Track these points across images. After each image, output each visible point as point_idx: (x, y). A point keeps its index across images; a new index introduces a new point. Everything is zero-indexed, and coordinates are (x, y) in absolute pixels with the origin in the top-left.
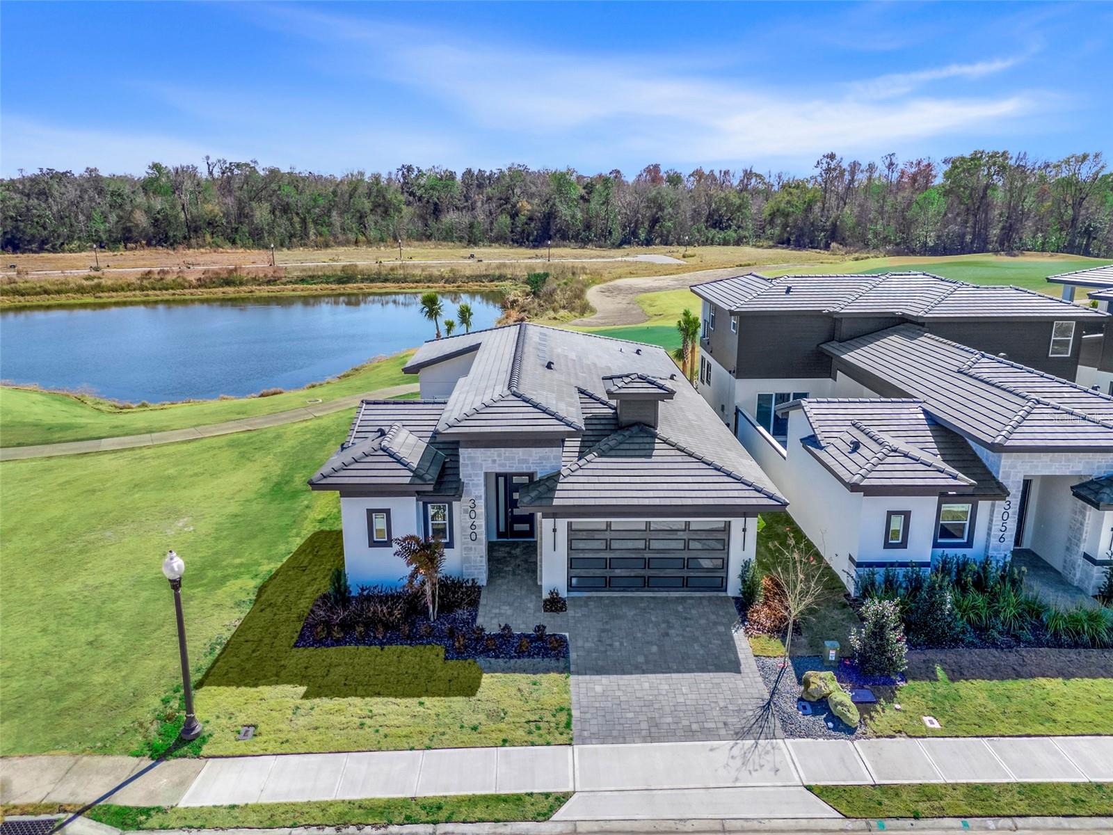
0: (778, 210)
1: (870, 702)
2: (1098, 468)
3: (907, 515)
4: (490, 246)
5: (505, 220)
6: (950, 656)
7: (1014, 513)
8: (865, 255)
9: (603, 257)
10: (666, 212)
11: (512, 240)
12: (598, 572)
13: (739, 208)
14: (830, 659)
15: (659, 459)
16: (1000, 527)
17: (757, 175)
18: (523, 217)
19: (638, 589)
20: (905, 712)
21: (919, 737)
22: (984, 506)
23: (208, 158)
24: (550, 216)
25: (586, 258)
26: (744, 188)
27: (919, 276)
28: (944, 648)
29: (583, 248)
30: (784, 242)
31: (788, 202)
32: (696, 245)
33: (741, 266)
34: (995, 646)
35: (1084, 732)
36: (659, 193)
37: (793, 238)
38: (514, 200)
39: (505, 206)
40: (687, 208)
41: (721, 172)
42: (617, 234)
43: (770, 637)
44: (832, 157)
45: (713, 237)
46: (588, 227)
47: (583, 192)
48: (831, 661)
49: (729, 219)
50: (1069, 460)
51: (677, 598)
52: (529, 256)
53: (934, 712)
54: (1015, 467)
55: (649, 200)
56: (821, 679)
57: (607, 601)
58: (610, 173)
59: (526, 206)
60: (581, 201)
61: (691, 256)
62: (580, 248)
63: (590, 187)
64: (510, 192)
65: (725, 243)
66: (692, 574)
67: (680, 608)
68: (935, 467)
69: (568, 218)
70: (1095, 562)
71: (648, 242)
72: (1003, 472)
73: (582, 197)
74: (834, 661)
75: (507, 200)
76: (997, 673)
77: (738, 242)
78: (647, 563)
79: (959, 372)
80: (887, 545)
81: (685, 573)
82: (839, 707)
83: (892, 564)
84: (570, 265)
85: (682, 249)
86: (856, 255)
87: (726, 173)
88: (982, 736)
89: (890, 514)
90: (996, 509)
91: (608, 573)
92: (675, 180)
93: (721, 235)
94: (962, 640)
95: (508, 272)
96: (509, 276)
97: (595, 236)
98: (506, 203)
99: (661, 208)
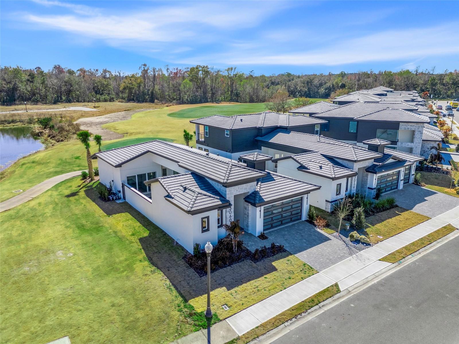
0: (127, 87)
3: (340, 184)
7: (356, 179)
12: (270, 223)
14: (348, 229)
15: (278, 180)
16: (354, 184)
17: (109, 72)
19: (280, 225)
20: (373, 236)
26: (103, 77)
29: (36, 105)
30: (131, 100)
31: (131, 83)
33: (126, 110)
37: (135, 98)
43: (326, 228)
44: (145, 65)
45: (100, 98)
47: (29, 78)
50: (364, 163)
53: (378, 234)
54: (356, 166)
56: (355, 233)
60: (28, 82)
61: (98, 107)
63: (32, 75)
65: (105, 101)
67: (297, 227)
69: (24, 90)
70: (372, 189)
71: (69, 101)
72: (354, 168)
77: (111, 100)
79: (318, 142)
80: (337, 195)
81: (291, 217)
82: (364, 240)
83: (338, 200)
85: (93, 104)
86: (167, 105)
89: (337, 185)
90: (353, 179)
97: (40, 99)
99: (72, 86)
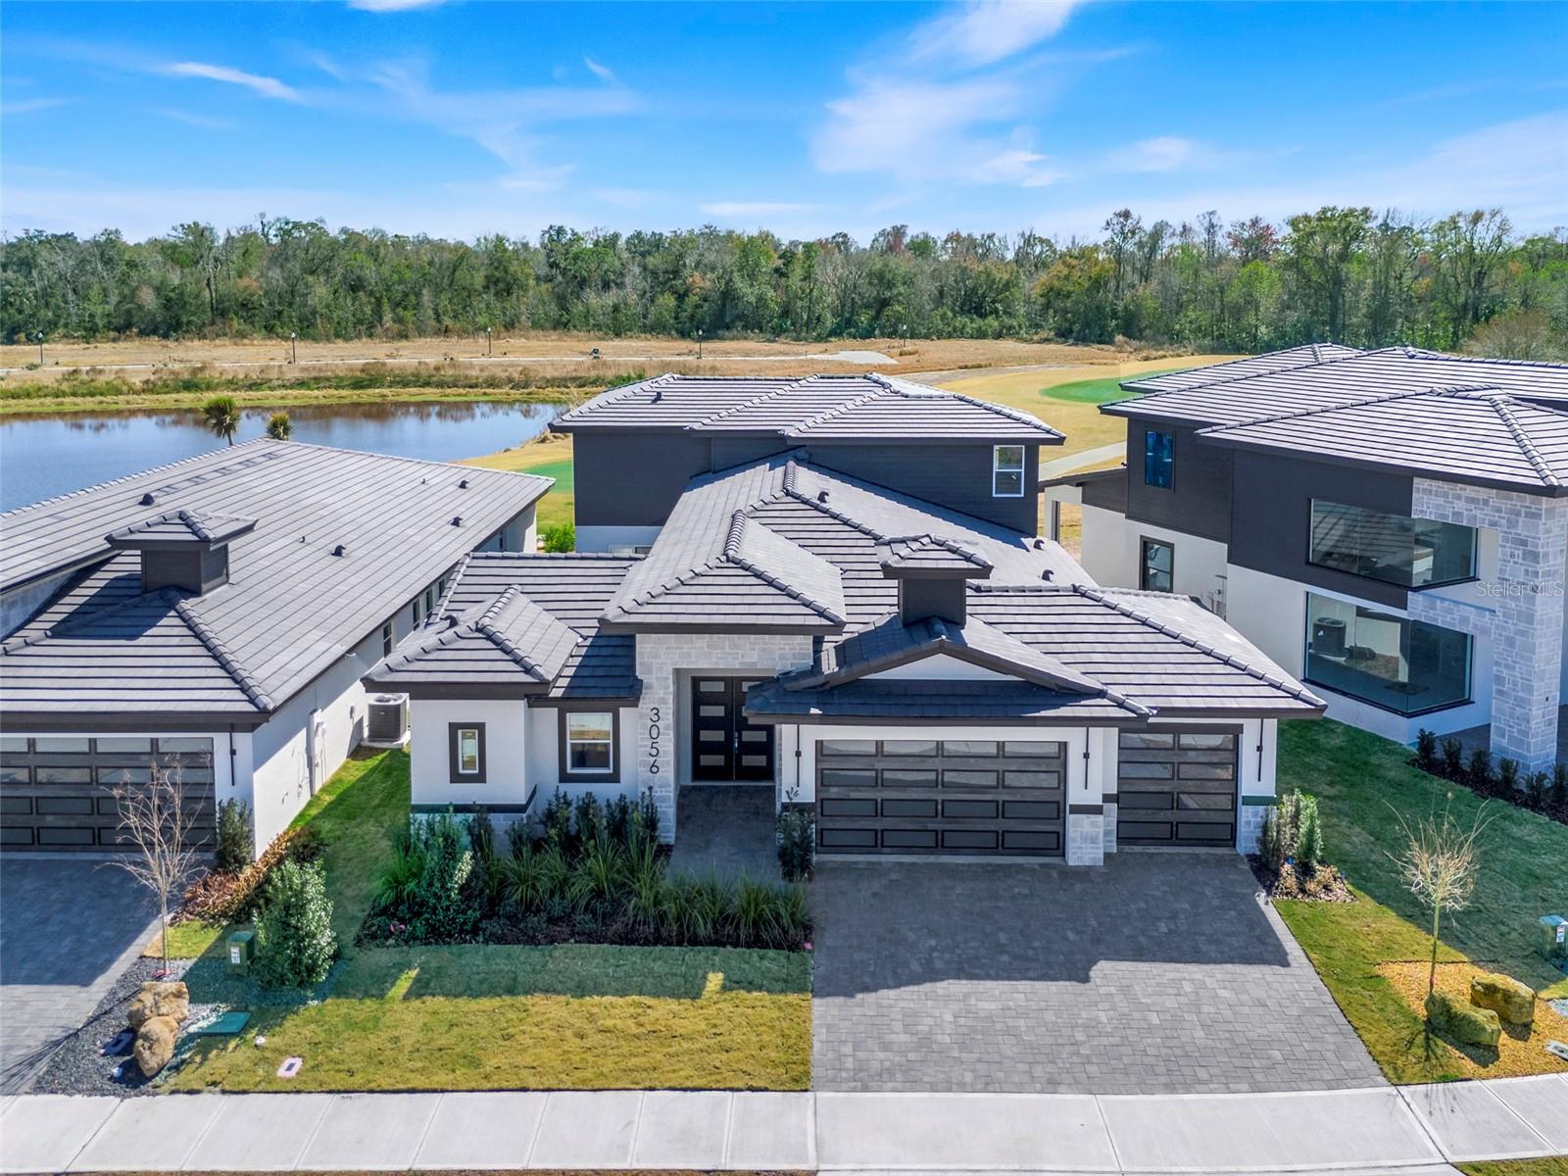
0: (1051, 289)
1: (226, 1034)
3: (480, 729)
5: (668, 300)
9: (786, 354)
14: (233, 961)
16: (649, 749)
17: (1042, 241)
18: (697, 298)
19: (85, 847)
20: (264, 1049)
22: (627, 716)
23: (263, 215)
24: (728, 295)
25: (761, 355)
26: (1020, 259)
29: (774, 341)
30: (1064, 334)
31: (1067, 278)
32: (934, 337)
33: (966, 367)
34: (531, 939)
37: (1076, 327)
38: (686, 273)
39: (673, 282)
40: (927, 287)
42: (830, 321)
44: (1126, 215)
45: (963, 328)
46: (786, 313)
47: (779, 263)
49: (994, 302)
53: (314, 1050)
54: (658, 656)
55: (870, 274)
58: (834, 238)
59: (698, 282)
60: (776, 276)
61: (910, 354)
62: (769, 341)
63: (788, 256)
64: (681, 262)
65: (981, 335)
68: (515, 654)
69: (753, 299)
71: (868, 334)
72: (642, 664)
73: (777, 270)
75: (676, 273)
77: (998, 336)
78: (95, 806)
80: (456, 777)
85: (899, 344)
86: (1150, 353)
87: (991, 237)
89: (458, 728)
91: (35, 821)
92: (922, 247)
94: (486, 931)
97: (793, 324)
98: (674, 279)
99: (890, 285)
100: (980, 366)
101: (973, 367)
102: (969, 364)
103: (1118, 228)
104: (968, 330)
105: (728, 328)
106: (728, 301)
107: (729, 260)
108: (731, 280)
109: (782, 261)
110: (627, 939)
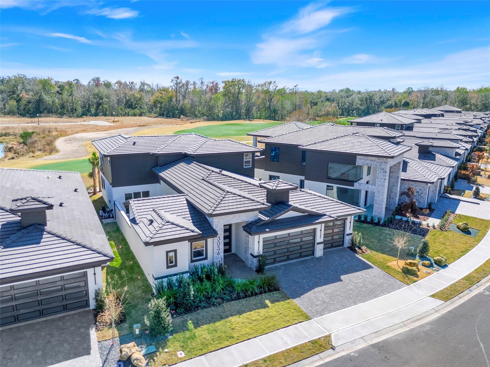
0: (157, 101)
1: (153, 352)
2: (251, 217)
3: (175, 251)
4: (4, 117)
5: (13, 103)
6: (194, 315)
7: (222, 242)
8: (195, 121)
9: (71, 122)
10: (104, 100)
11: (19, 114)
12: (9, 314)
13: (140, 99)
14: (137, 333)
15: (44, 244)
16: (217, 248)
17: (147, 85)
18: (24, 102)
19: (36, 317)
20: (169, 352)
21: (174, 365)
22: (210, 241)
24: (40, 102)
25: (61, 123)
26: (141, 90)
27: (193, 135)
28: (192, 312)
29: (61, 118)
30: (161, 115)
31: (161, 97)
32: (120, 116)
33: (140, 126)
34: (214, 305)
35: (244, 340)
36: (99, 91)
37: (165, 113)
38: (18, 92)
39: (13, 96)
40: (114, 98)
41: (129, 82)
42: (80, 110)
43: (109, 328)
44: (178, 78)
45: (128, 113)
46: (63, 107)
47: (58, 89)
48: (137, 335)
49: (135, 104)
50: (240, 216)
51: (60, 318)
52: (27, 122)
53: (183, 348)
54: (219, 222)
55: (94, 94)
56: (128, 348)
57: (15, 330)
58: (74, 81)
59: (25, 96)
60: (57, 94)
61: (117, 122)
62: (59, 117)
63: (61, 87)
64: (15, 88)
65: (135, 115)
66: (69, 302)
67: (61, 324)
68: (185, 227)
69: (50, 102)
70: (254, 257)
71: (96, 115)
72: (215, 225)
73: (58, 92)
74: (139, 334)
75: (14, 93)
76: (213, 320)
77: (140, 115)
78: (40, 303)
79: (203, 180)
80: (168, 267)
81: (64, 303)
82: (135, 361)
83: (170, 276)
84: (48, 127)
85: (112, 118)
86: (191, 121)
87: (132, 83)
88: (202, 355)
89: (167, 252)
90: (215, 241)
91: (15, 313)
92: (108, 85)
93: (133, 111)
94: (200, 306)
95: (11, 131)
96: (12, 134)
97: (67, 111)
98: (13, 94)
99: (101, 98)
100: (144, 126)
101: (142, 126)
102: (141, 125)
103: (175, 82)
104: (130, 113)
105: (41, 112)
106: (40, 103)
107: (37, 88)
108: (41, 95)
109: (59, 89)
110: (238, 298)
